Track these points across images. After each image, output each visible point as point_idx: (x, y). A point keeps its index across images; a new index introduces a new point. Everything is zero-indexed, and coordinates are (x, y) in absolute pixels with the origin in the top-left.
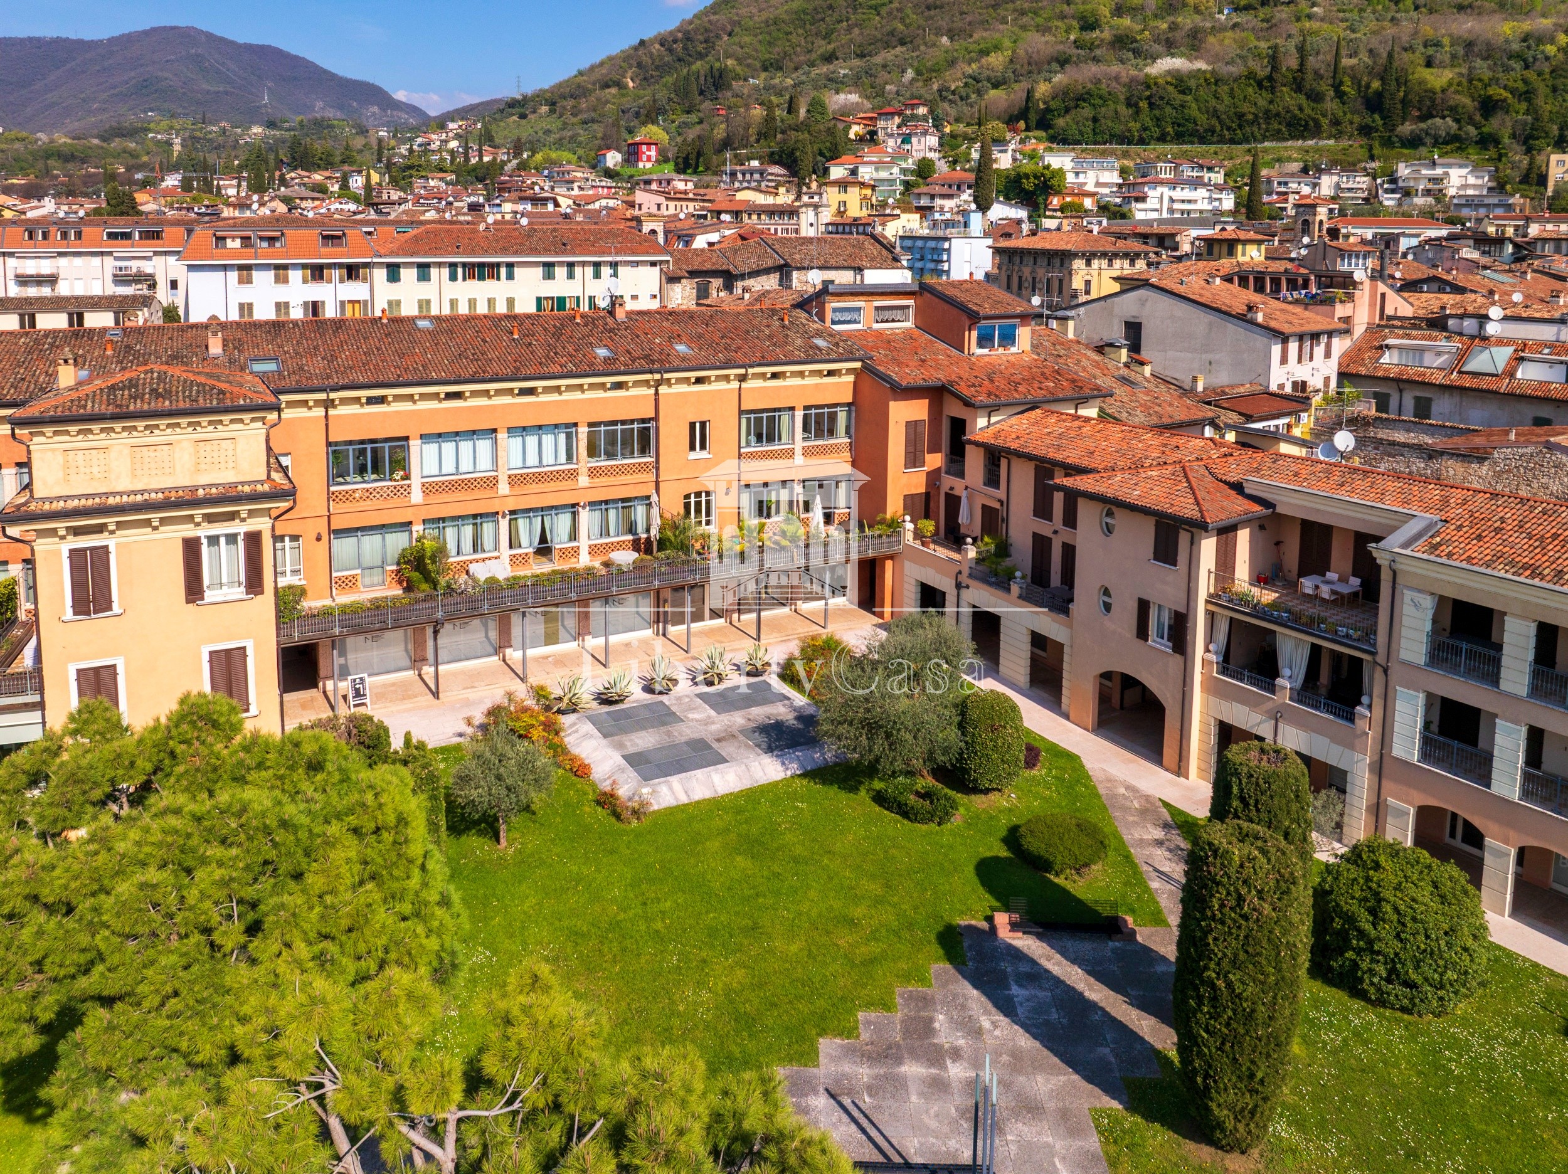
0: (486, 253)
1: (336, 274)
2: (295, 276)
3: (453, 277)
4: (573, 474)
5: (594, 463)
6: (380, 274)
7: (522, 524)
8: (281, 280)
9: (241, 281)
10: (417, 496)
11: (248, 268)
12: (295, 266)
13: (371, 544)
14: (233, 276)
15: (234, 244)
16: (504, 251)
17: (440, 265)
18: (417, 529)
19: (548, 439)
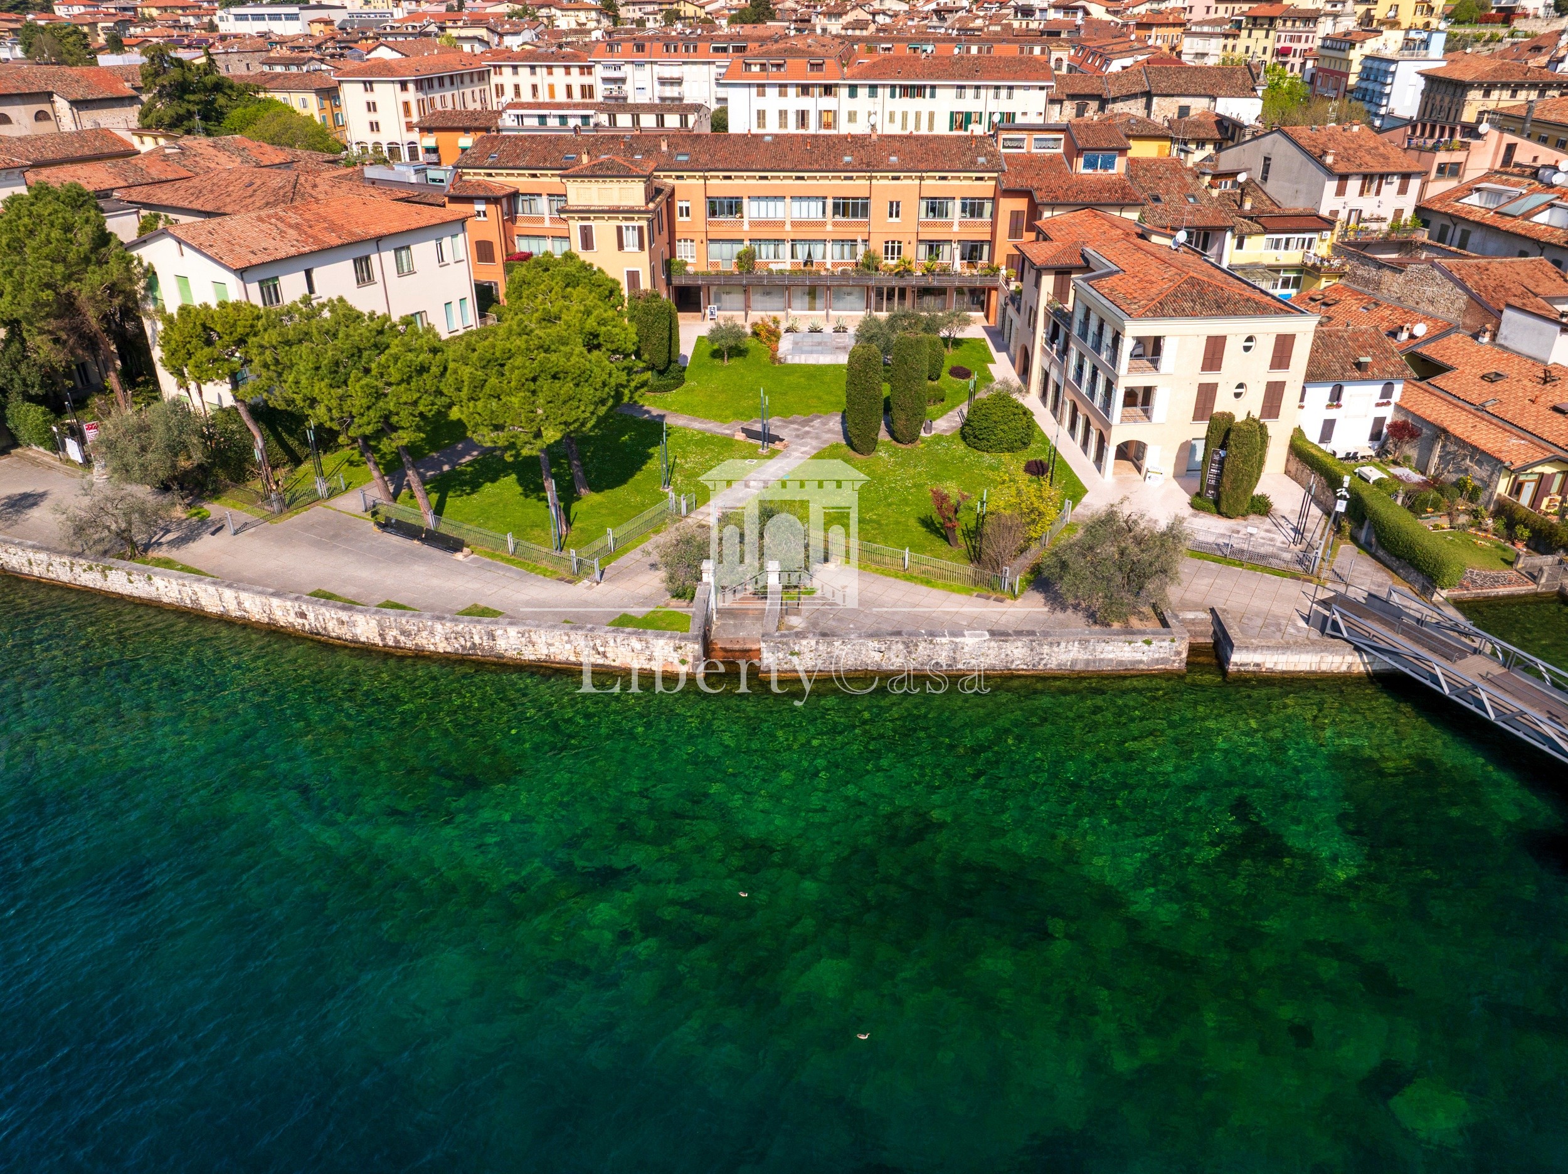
0: (917, 77)
1: (817, 91)
2: (792, 91)
3: (893, 96)
4: (824, 224)
5: (838, 218)
6: (844, 92)
7: (799, 247)
8: (783, 94)
9: (759, 95)
10: (746, 227)
11: (763, 86)
12: (792, 85)
13: (726, 247)
14: (754, 90)
15: (756, 69)
16: (930, 76)
17: (884, 86)
18: (747, 243)
19: (813, 204)
